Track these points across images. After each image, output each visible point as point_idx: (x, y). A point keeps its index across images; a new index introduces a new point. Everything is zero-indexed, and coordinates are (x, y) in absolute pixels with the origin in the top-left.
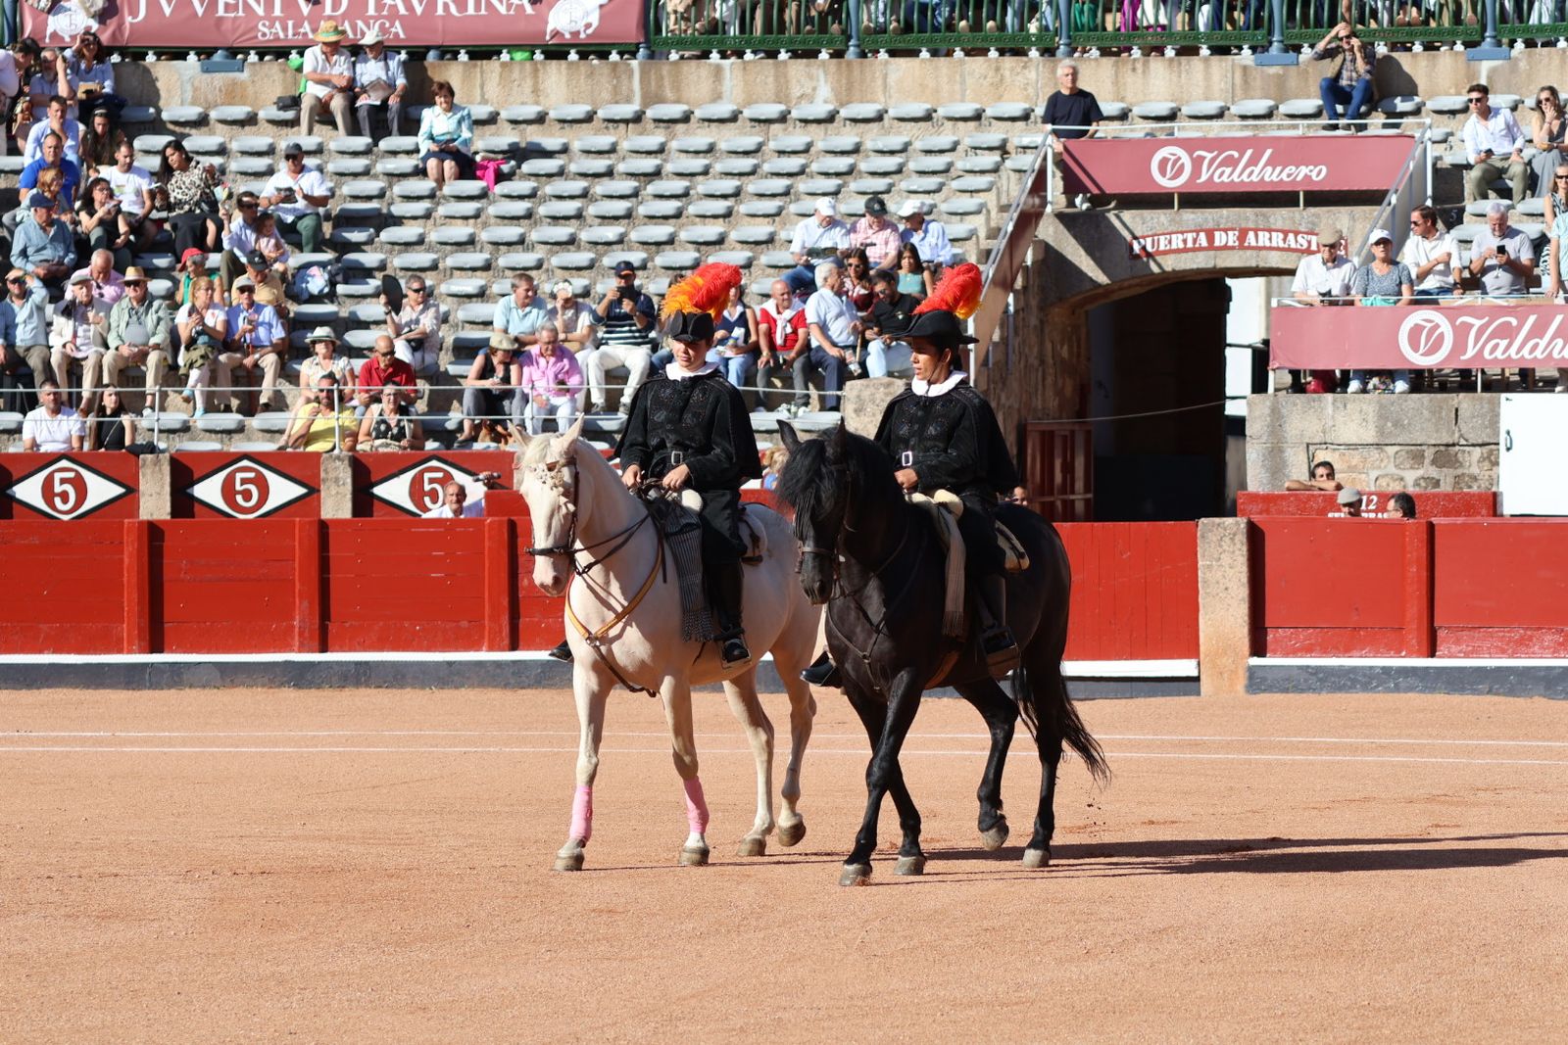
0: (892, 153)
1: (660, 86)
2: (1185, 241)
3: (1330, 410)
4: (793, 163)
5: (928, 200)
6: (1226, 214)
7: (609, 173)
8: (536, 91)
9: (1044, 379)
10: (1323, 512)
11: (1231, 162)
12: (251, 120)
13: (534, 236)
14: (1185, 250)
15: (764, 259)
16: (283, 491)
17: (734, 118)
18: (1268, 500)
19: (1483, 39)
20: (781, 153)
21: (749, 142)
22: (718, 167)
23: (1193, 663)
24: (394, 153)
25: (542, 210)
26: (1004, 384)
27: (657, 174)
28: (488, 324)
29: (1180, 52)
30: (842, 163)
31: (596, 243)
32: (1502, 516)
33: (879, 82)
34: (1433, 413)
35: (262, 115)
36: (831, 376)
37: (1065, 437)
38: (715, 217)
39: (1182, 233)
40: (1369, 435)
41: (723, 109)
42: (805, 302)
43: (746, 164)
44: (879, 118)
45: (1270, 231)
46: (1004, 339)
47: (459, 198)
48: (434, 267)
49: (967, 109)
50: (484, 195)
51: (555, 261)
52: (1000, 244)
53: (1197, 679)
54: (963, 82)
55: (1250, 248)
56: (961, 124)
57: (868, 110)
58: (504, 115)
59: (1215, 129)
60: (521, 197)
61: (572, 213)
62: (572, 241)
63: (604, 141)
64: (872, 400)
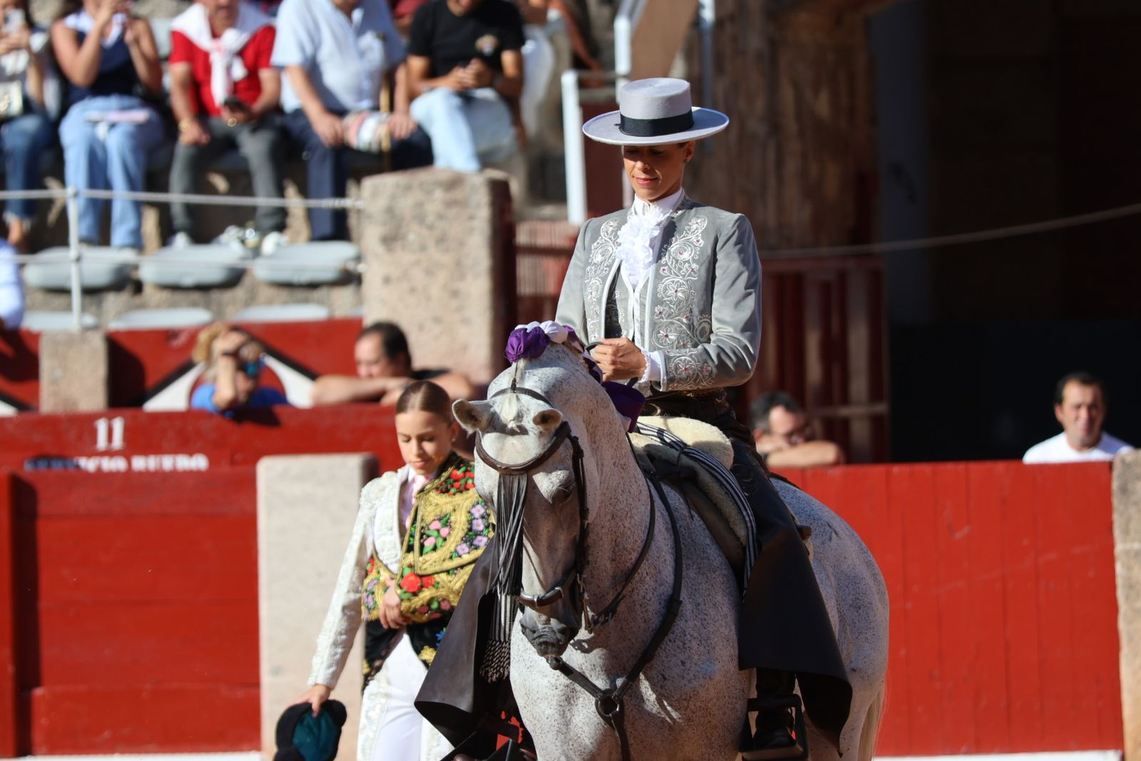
9: (780, 163)
36: (321, 173)
37: (826, 288)
42: (274, 14)
64: (420, 218)
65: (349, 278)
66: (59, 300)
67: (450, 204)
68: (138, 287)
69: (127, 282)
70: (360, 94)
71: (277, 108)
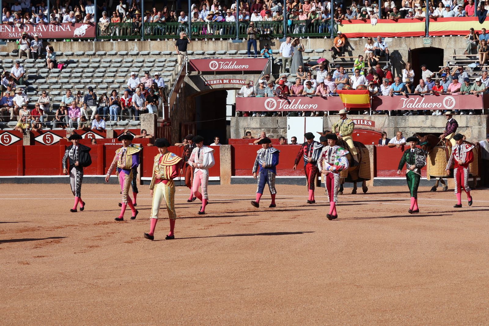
0: (151, 62)
1: (99, 47)
2: (217, 82)
3: (249, 120)
4: (129, 64)
5: (160, 73)
6: (226, 76)
7: (88, 67)
8: (71, 48)
9: (185, 113)
10: (248, 143)
11: (227, 64)
12: (7, 55)
13: (71, 81)
14: (217, 84)
15: (122, 86)
16: (14, 139)
17: (116, 54)
18: (235, 141)
19: (283, 37)
20: (126, 62)
21: (119, 60)
22: (112, 65)
23: (219, 177)
24: (40, 62)
25: (73, 75)
26: (176, 114)
27: (98, 67)
28: (60, 101)
29: (216, 39)
30: (140, 64)
31: (85, 83)
32: (287, 144)
33: (148, 46)
34: (272, 121)
35: (10, 54)
36: (136, 113)
37: (190, 126)
38: (112, 77)
39: (216, 80)
40: (258, 126)
41: (113, 52)
43: (118, 65)
44: (148, 54)
45: (236, 80)
46: (176, 104)
47: (54, 73)
48: (48, 88)
49: (168, 52)
50: (59, 72)
51: (76, 87)
52: (175, 83)
53: (220, 181)
54: (167, 46)
55: (231, 83)
56: (167, 56)
57: (146, 52)
58: (64, 54)
59: (224, 57)
60: (68, 72)
61: (79, 76)
62: (79, 82)
63: (87, 60)
64: (147, 118)
65: (139, 125)
66: (109, 126)
67: (150, 117)
68: (117, 125)
69: (116, 124)
70: (141, 105)
71: (132, 106)
